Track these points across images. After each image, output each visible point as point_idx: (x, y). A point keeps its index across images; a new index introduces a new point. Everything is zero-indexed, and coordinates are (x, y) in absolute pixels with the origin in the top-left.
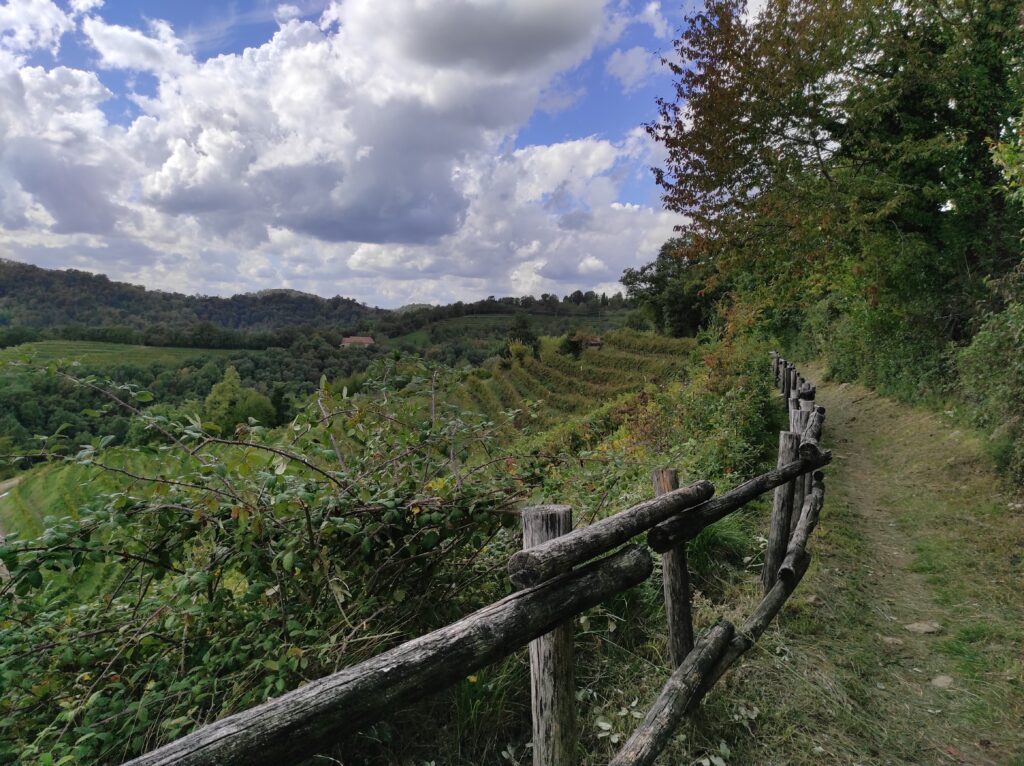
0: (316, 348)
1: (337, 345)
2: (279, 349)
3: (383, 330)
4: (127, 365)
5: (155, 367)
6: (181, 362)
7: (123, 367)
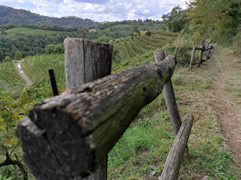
0: (83, 32)
1: (88, 31)
2: (74, 32)
3: (99, 28)
4: (39, 34)
5: (45, 35)
6: (51, 34)
7: (38, 35)
